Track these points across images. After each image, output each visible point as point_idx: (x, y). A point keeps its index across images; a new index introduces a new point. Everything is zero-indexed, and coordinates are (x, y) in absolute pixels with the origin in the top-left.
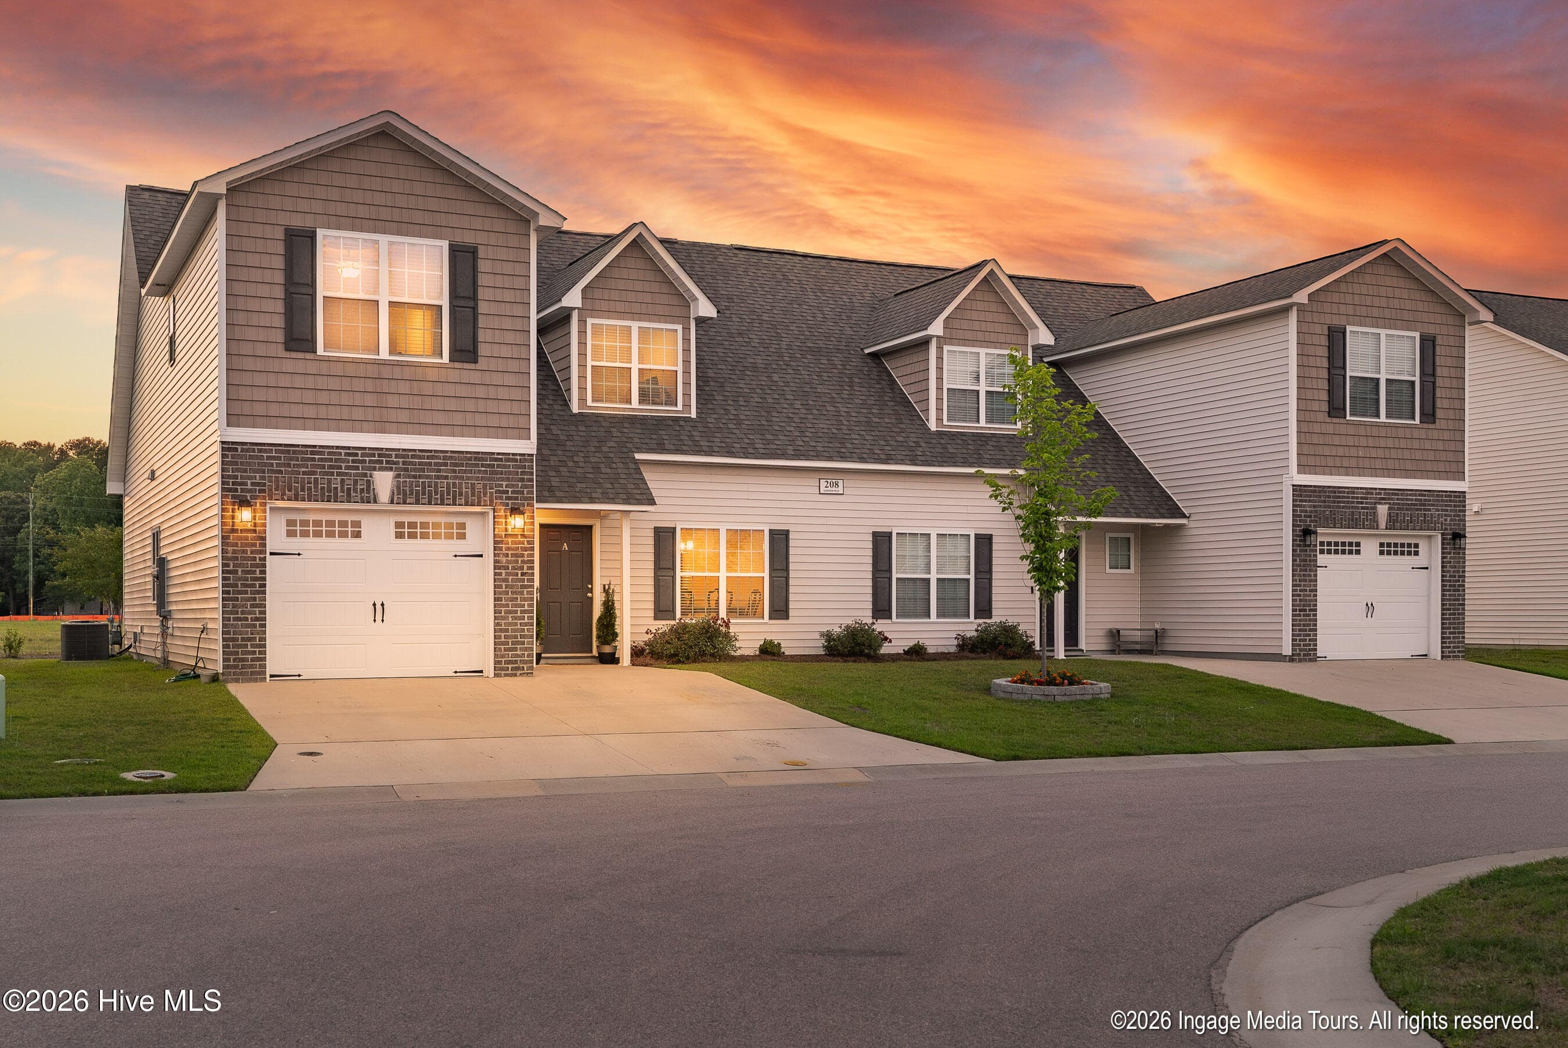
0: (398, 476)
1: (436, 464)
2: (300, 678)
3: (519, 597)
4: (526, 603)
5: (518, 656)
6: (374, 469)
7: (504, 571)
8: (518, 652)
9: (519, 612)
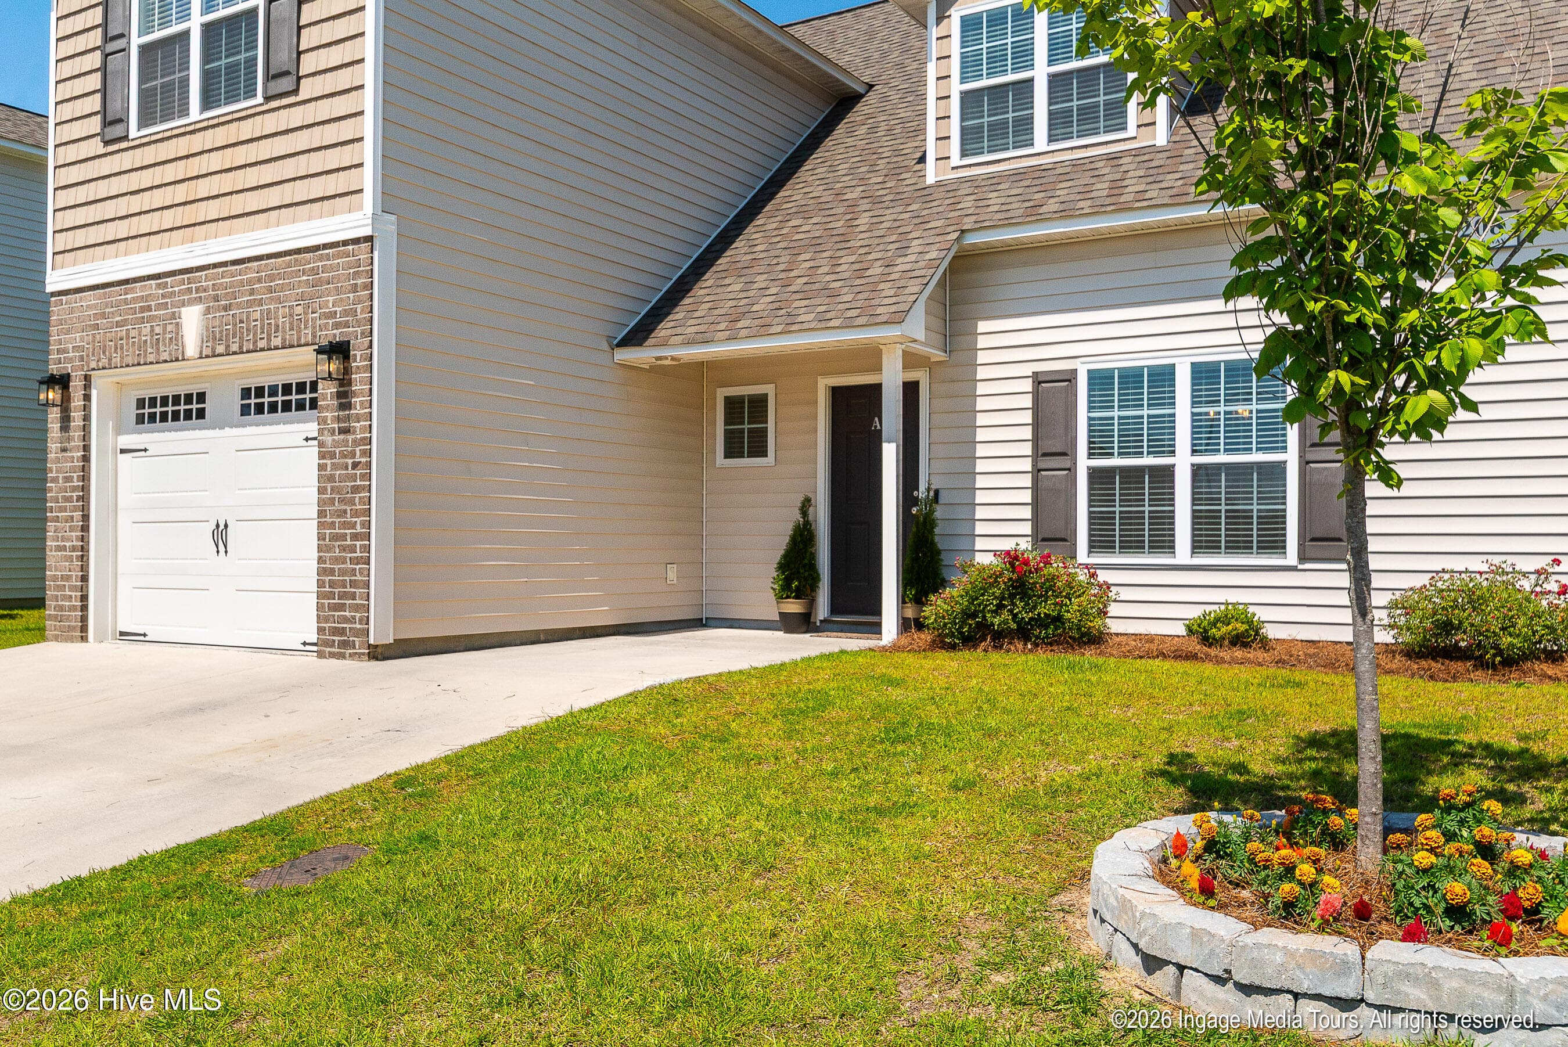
0: (208, 311)
1: (250, 282)
2: (147, 639)
3: (348, 509)
4: (358, 520)
5: (346, 620)
6: (183, 305)
7: (329, 462)
8: (347, 614)
9: (348, 538)
